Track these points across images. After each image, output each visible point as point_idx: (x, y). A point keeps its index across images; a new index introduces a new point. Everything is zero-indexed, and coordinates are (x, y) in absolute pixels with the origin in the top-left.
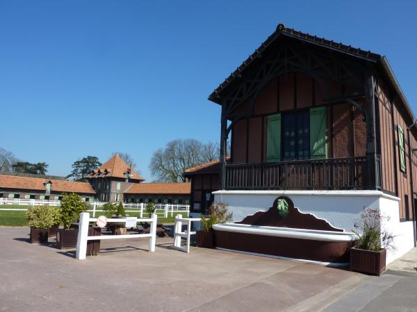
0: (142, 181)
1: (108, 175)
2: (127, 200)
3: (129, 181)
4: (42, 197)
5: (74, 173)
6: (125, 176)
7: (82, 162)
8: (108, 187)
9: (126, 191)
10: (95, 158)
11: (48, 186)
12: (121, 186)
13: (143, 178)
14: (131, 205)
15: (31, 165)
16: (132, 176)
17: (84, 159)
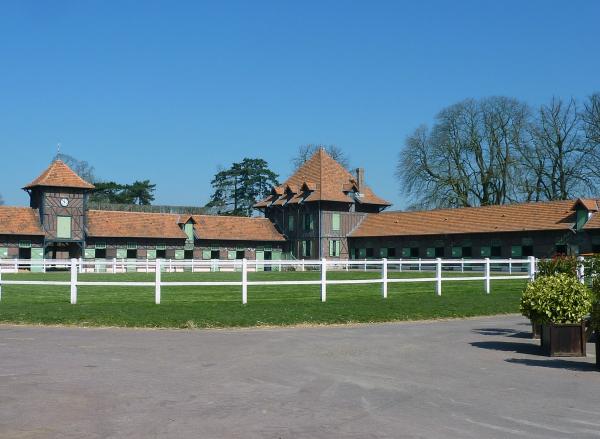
0: (385, 206)
1: (310, 198)
2: (357, 251)
3: (357, 210)
4: (180, 253)
5: (217, 198)
6: (348, 199)
7: (231, 173)
8: (312, 226)
9: (353, 233)
10: (260, 163)
11: (189, 229)
12: (342, 222)
13: (389, 202)
14: (366, 262)
15: (120, 187)
16: (362, 197)
17: (236, 166)
